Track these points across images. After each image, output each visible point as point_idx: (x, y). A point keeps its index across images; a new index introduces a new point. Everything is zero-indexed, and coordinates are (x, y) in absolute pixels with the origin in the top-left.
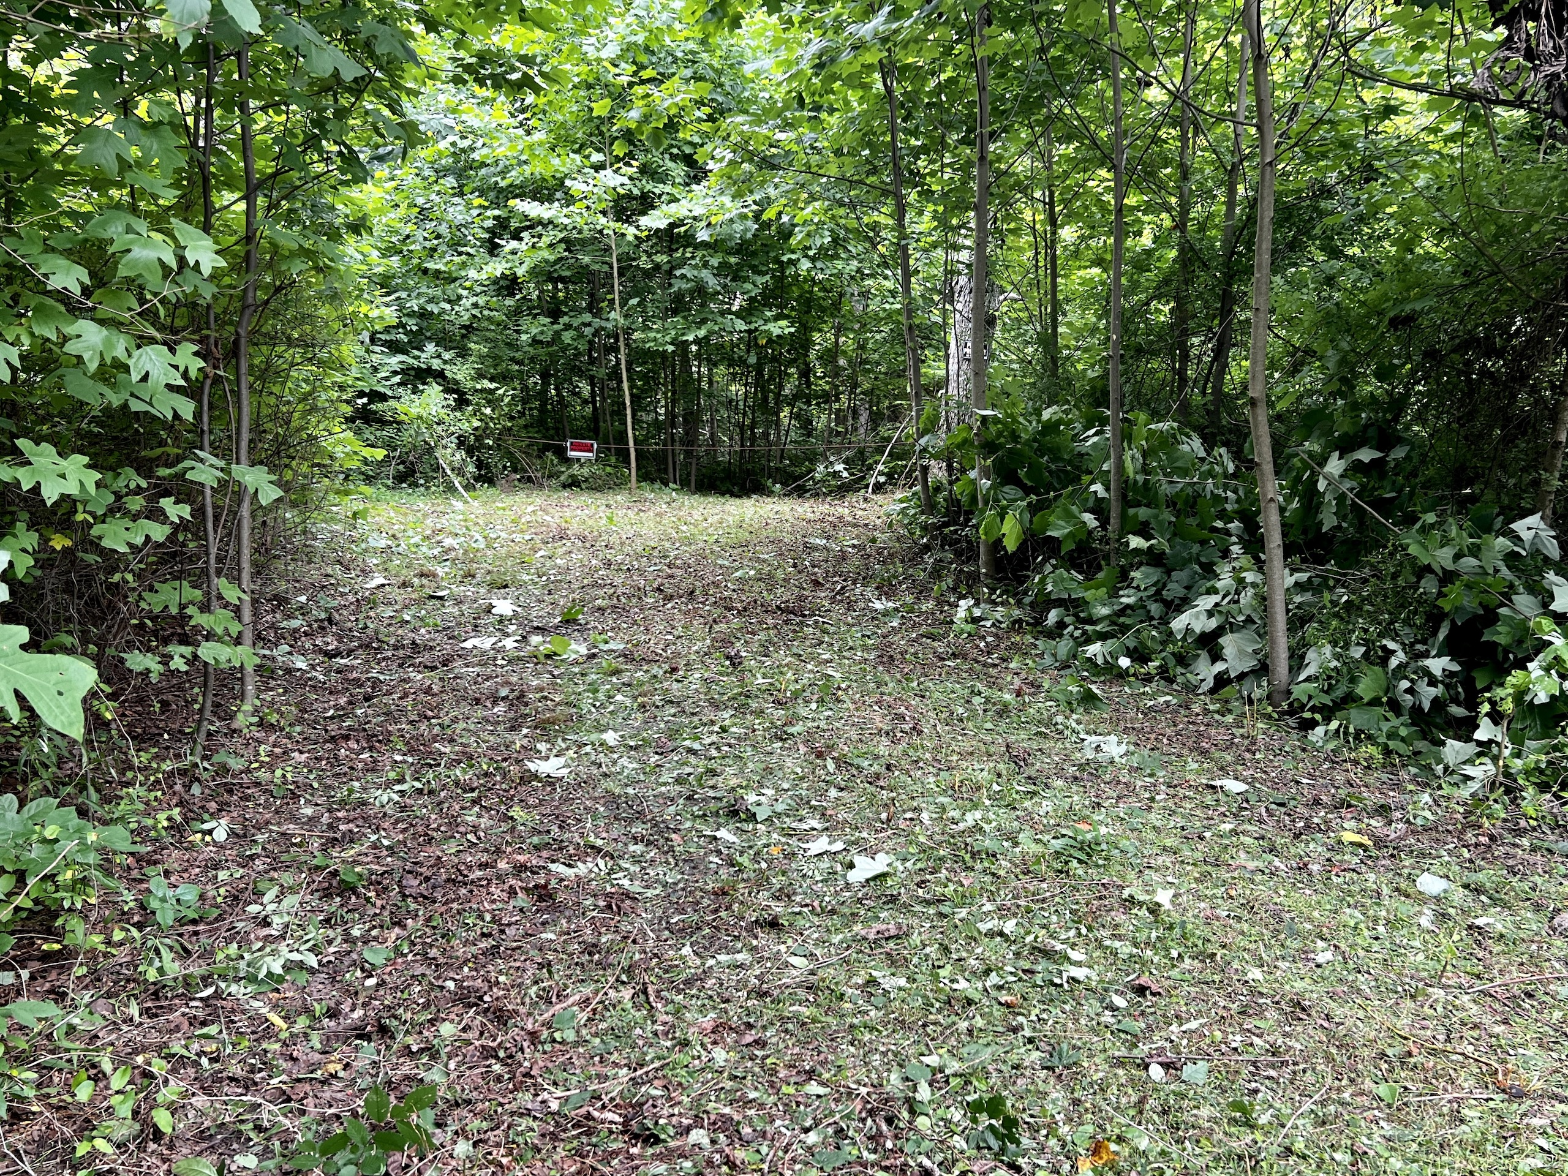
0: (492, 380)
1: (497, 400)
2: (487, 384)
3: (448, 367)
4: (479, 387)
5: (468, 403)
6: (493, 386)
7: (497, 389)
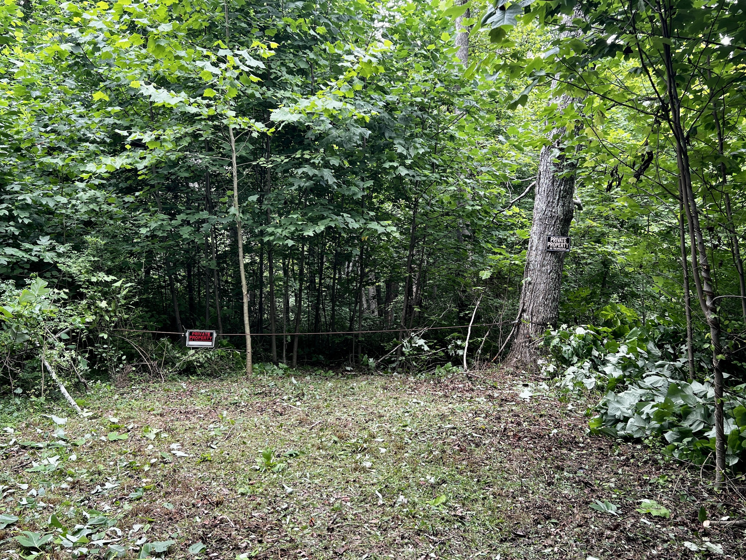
0: (109, 272)
1: (114, 291)
2: (103, 277)
3: (62, 260)
4: (94, 279)
5: (82, 296)
6: (110, 278)
7: (115, 281)
